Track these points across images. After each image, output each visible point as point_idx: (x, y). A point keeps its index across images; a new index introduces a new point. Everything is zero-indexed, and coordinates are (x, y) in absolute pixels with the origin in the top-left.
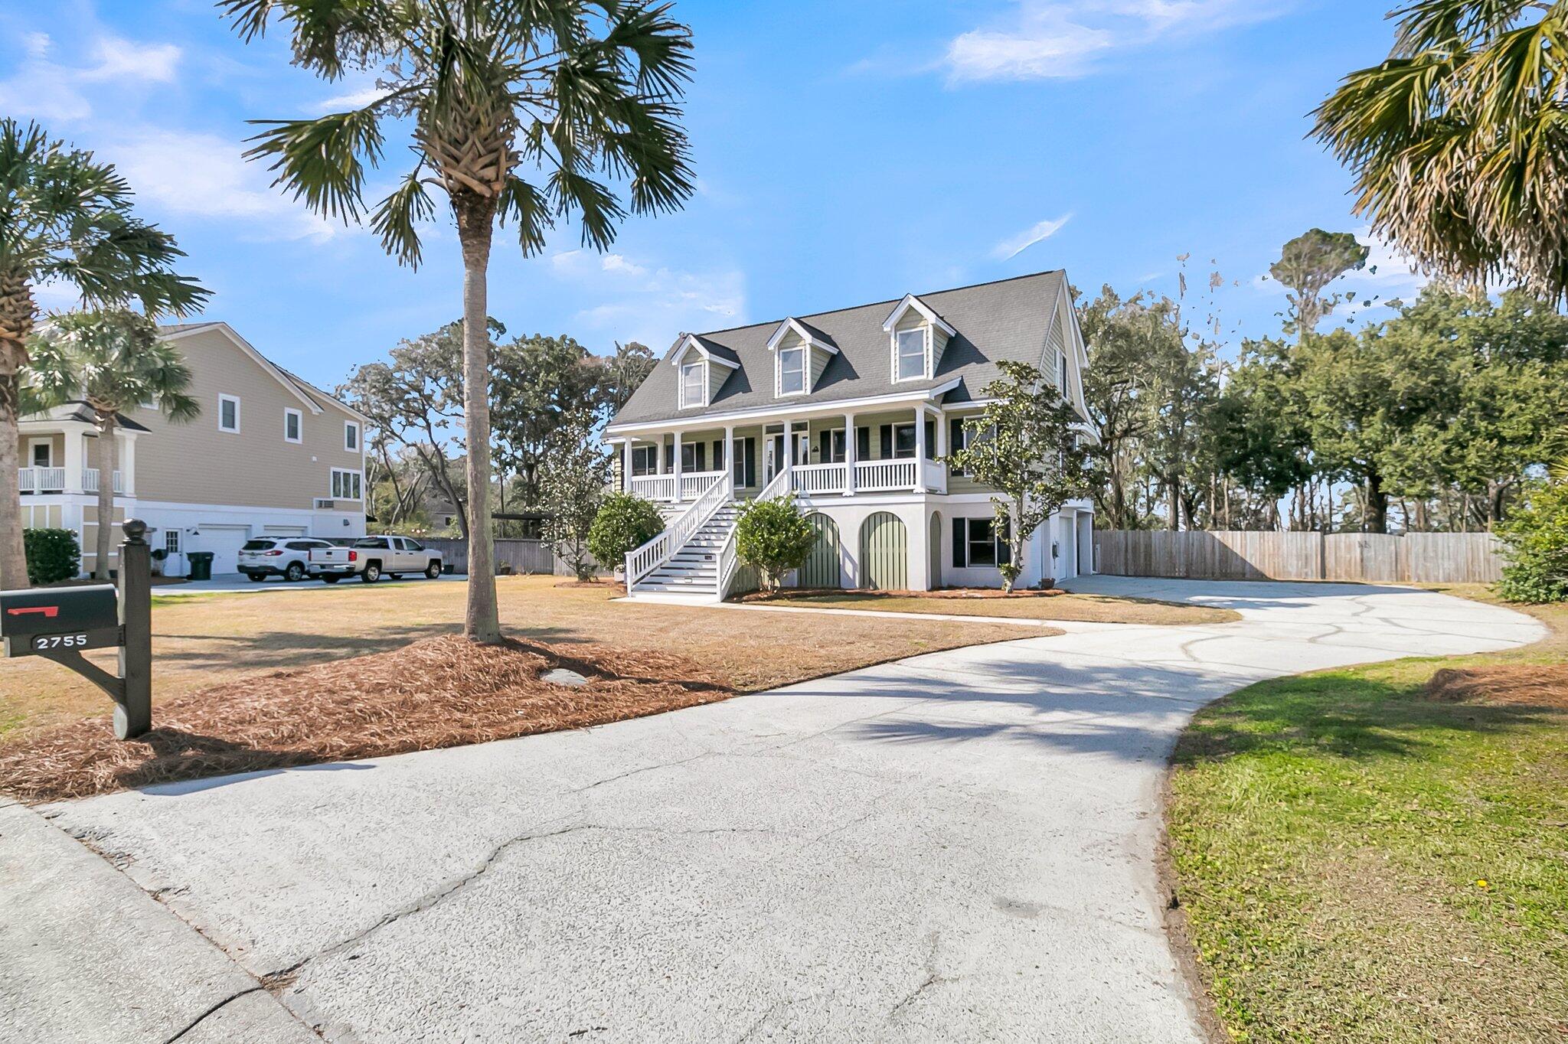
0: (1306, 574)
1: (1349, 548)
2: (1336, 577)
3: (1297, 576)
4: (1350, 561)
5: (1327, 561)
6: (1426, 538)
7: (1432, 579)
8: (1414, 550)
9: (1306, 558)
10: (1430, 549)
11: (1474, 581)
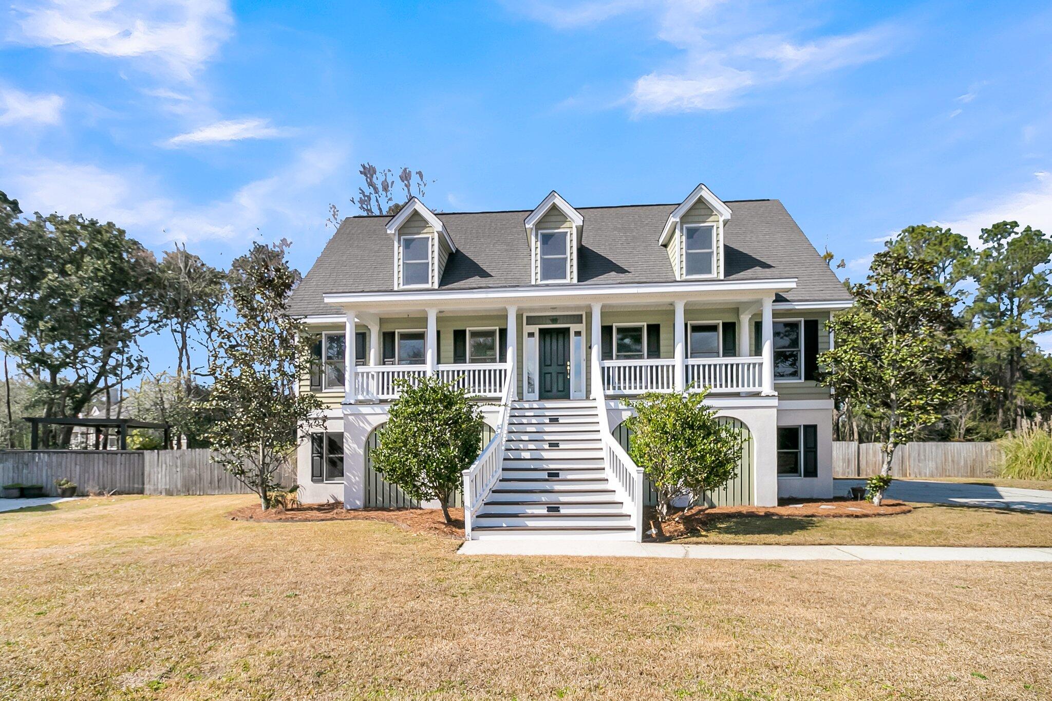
0: (848, 473)
1: (875, 453)
2: (866, 475)
3: (844, 474)
4: (875, 463)
5: (861, 463)
6: (919, 446)
7: (923, 475)
8: (913, 455)
9: (849, 462)
10: (922, 454)
11: (946, 476)
